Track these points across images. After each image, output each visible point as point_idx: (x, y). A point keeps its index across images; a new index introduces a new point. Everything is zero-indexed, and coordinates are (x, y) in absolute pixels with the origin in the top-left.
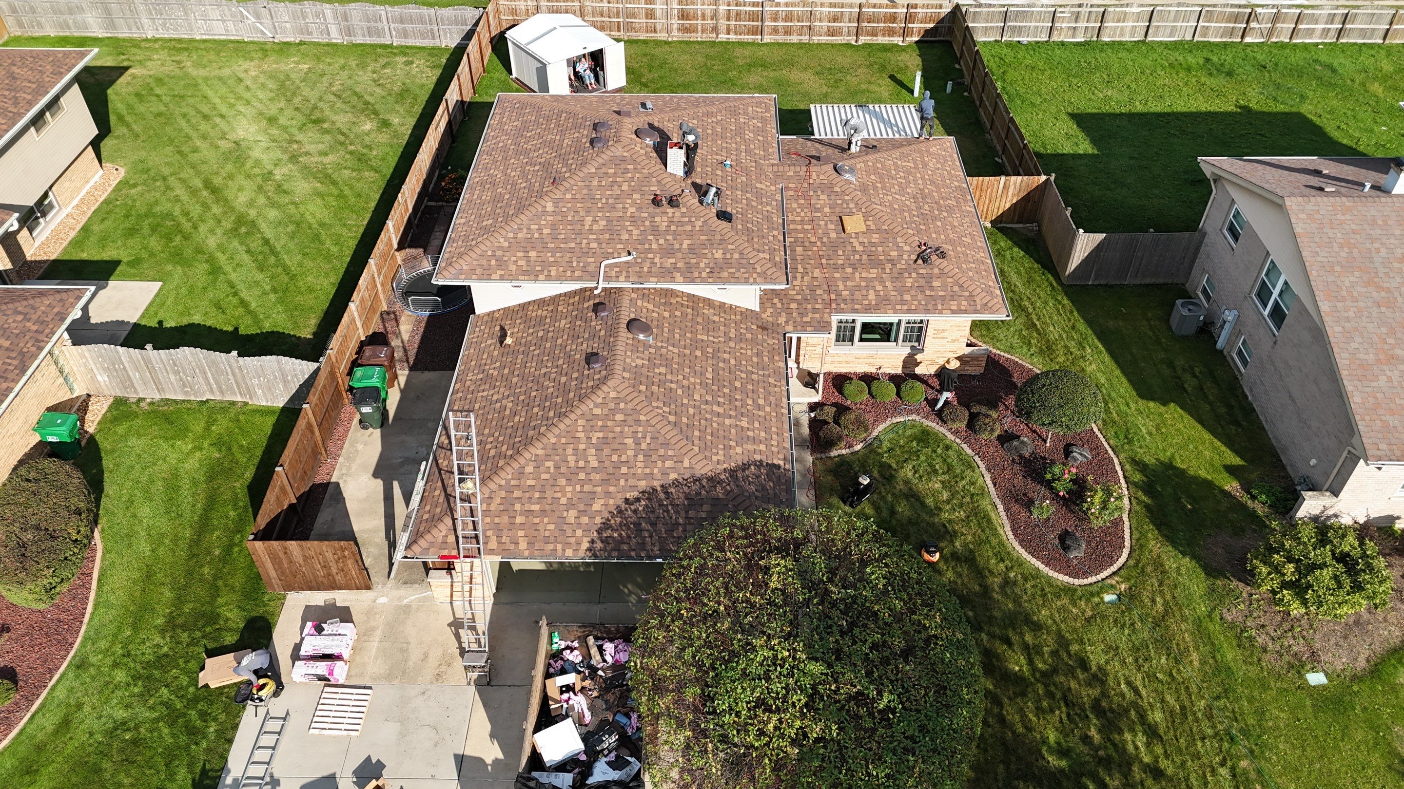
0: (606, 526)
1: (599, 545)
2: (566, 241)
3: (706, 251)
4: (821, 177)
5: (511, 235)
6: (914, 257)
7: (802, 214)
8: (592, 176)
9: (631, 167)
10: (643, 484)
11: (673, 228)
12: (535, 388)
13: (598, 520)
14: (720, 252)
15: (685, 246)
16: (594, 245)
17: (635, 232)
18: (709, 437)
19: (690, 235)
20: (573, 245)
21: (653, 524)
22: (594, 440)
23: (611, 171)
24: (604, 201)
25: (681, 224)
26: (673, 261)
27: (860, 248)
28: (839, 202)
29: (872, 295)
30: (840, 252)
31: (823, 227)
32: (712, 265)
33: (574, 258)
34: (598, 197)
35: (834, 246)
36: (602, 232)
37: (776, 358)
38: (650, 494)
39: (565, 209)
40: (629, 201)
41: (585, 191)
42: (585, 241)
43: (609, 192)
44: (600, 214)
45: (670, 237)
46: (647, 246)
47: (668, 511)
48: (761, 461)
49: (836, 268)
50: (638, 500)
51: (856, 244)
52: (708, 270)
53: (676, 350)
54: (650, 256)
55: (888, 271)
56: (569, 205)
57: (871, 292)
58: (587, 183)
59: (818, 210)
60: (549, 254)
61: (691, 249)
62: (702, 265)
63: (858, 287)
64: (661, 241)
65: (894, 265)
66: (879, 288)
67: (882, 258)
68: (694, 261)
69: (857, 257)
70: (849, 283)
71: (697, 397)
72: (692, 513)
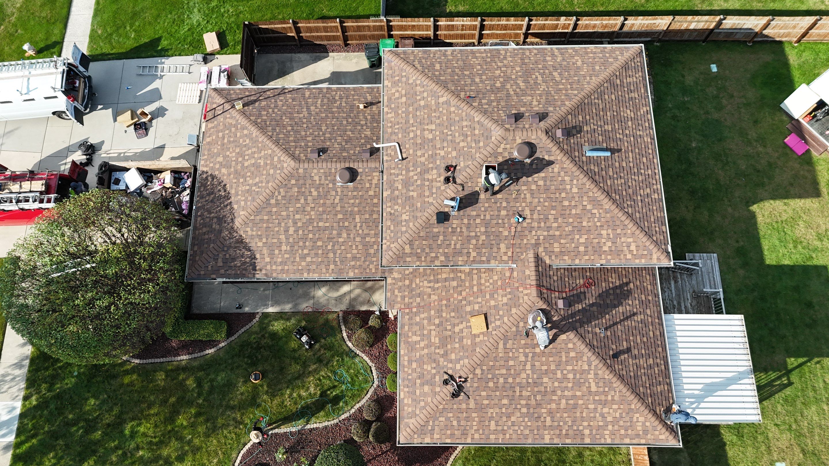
0: (213, 177)
1: (204, 176)
2: (415, 116)
3: (407, 208)
4: (526, 298)
5: (418, 82)
6: (450, 372)
7: (487, 284)
8: (472, 120)
9: (481, 144)
10: (233, 192)
11: (427, 183)
12: (310, 125)
13: (217, 173)
14: (407, 218)
15: (411, 193)
16: (412, 135)
17: (423, 159)
18: (265, 225)
19: (421, 195)
20: (411, 121)
21: (212, 201)
22: (259, 161)
23: (477, 132)
24: (450, 133)
25: (430, 188)
26: (400, 187)
27: (457, 329)
28: (501, 313)
29: (415, 338)
30: (453, 314)
31: (476, 301)
32: (396, 213)
33: (401, 125)
34: (453, 128)
35: (458, 309)
36: (423, 137)
37: (356, 271)
38: (228, 197)
39: (441, 109)
40: (450, 150)
41: (457, 119)
42: (415, 129)
43: (457, 134)
44: (438, 133)
45: (419, 182)
46: (411, 169)
47: (217, 207)
48: (255, 258)
49: (439, 311)
50: (225, 191)
51: (461, 326)
52: (393, 211)
53: (337, 201)
54: (404, 172)
55: (437, 351)
56: (445, 111)
57: (419, 338)
58: (464, 118)
59: (492, 296)
60: (404, 109)
61: (409, 198)
62: (396, 207)
63: (423, 328)
64: (415, 177)
65: (443, 356)
66: (422, 344)
67: (449, 346)
68: (400, 201)
69: (449, 327)
70: (425, 322)
71: (297, 217)
72: (215, 220)
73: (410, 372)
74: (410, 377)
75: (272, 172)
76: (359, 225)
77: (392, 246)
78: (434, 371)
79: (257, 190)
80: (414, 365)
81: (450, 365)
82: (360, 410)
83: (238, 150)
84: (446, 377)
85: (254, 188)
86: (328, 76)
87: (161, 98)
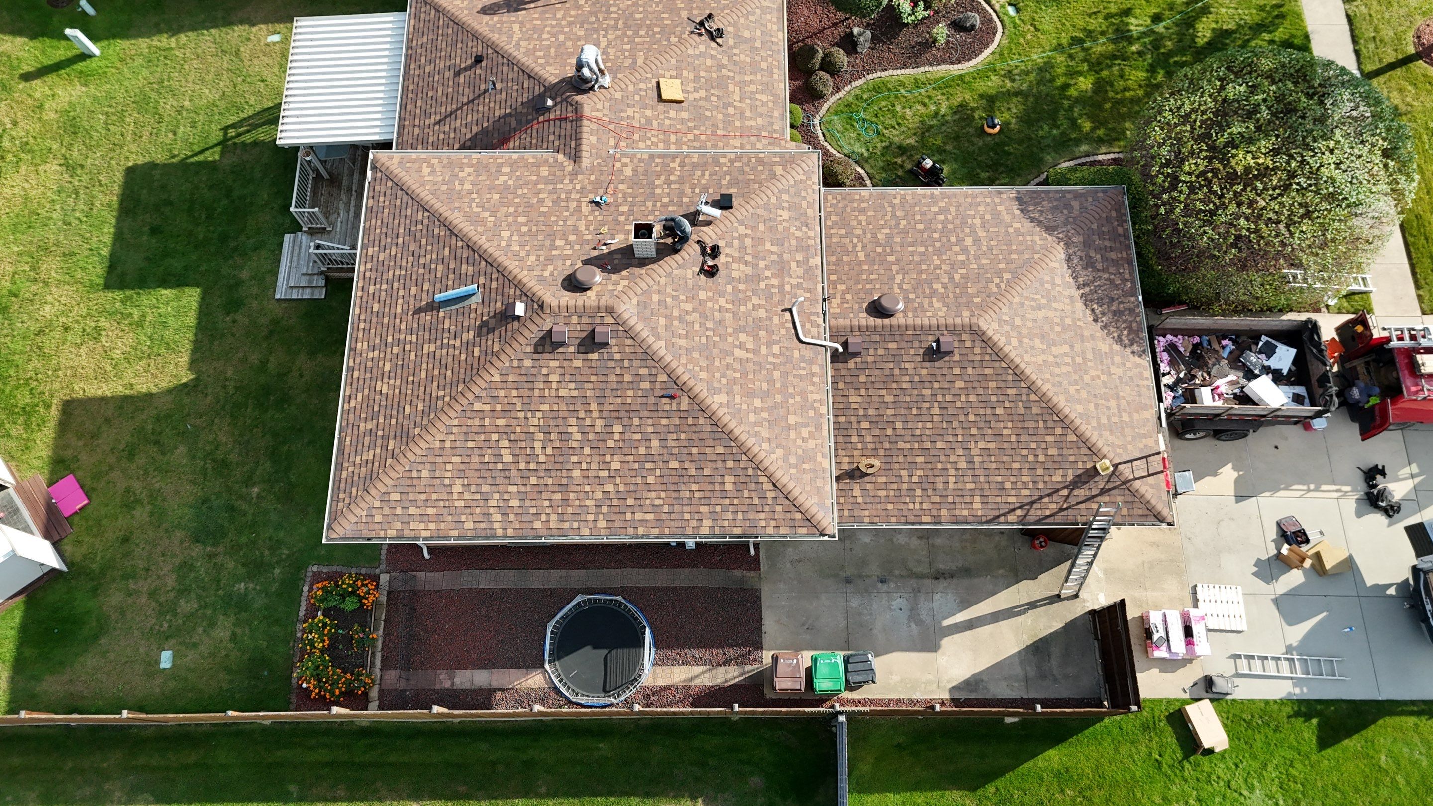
0: (1119, 340)
1: (1135, 348)
2: (771, 381)
3: (780, 228)
4: (599, 106)
5: (765, 446)
6: (713, 44)
7: (654, 140)
8: (670, 345)
9: (655, 297)
10: (1080, 305)
11: (748, 258)
12: (962, 418)
13: (1116, 347)
14: (780, 212)
15: (774, 249)
16: (776, 349)
17: (755, 300)
18: (1014, 247)
19: (758, 241)
20: (776, 374)
21: (1112, 300)
23: (662, 321)
24: (710, 333)
25: (743, 248)
26: (793, 265)
27: (702, 93)
28: (637, 97)
29: (764, 98)
30: (708, 114)
31: (672, 122)
32: (798, 224)
33: (794, 372)
34: (704, 340)
35: (699, 118)
36: (756, 338)
38: (1087, 300)
39: (724, 381)
40: (709, 304)
41: (696, 355)
42: (771, 359)
43: (697, 327)
44: (730, 339)
45: (762, 264)
46: (775, 290)
47: (1100, 286)
49: (728, 123)
50: (1093, 310)
51: (696, 95)
52: (804, 229)
53: (899, 277)
54: (787, 288)
55: (731, 74)
56: (717, 375)
57: (758, 96)
58: (683, 351)
59: (649, 121)
60: (791, 401)
61: (779, 243)
62: (798, 234)
63: (753, 108)
64: (768, 273)
65: (724, 66)
66: (753, 88)
67: (714, 75)
68: (793, 242)
69: (714, 98)
70: (748, 114)
71: (962, 257)
72: (1099, 266)
73: (770, 60)
74: (770, 53)
75: (1018, 321)
76: (859, 248)
77: (804, 177)
78: (736, 51)
79: (1039, 297)
80: (764, 65)
81: (713, 52)
82: (838, 89)
83: (1087, 378)
84: (718, 40)
85: (1044, 301)
86: (946, 642)
87: (1276, 601)
